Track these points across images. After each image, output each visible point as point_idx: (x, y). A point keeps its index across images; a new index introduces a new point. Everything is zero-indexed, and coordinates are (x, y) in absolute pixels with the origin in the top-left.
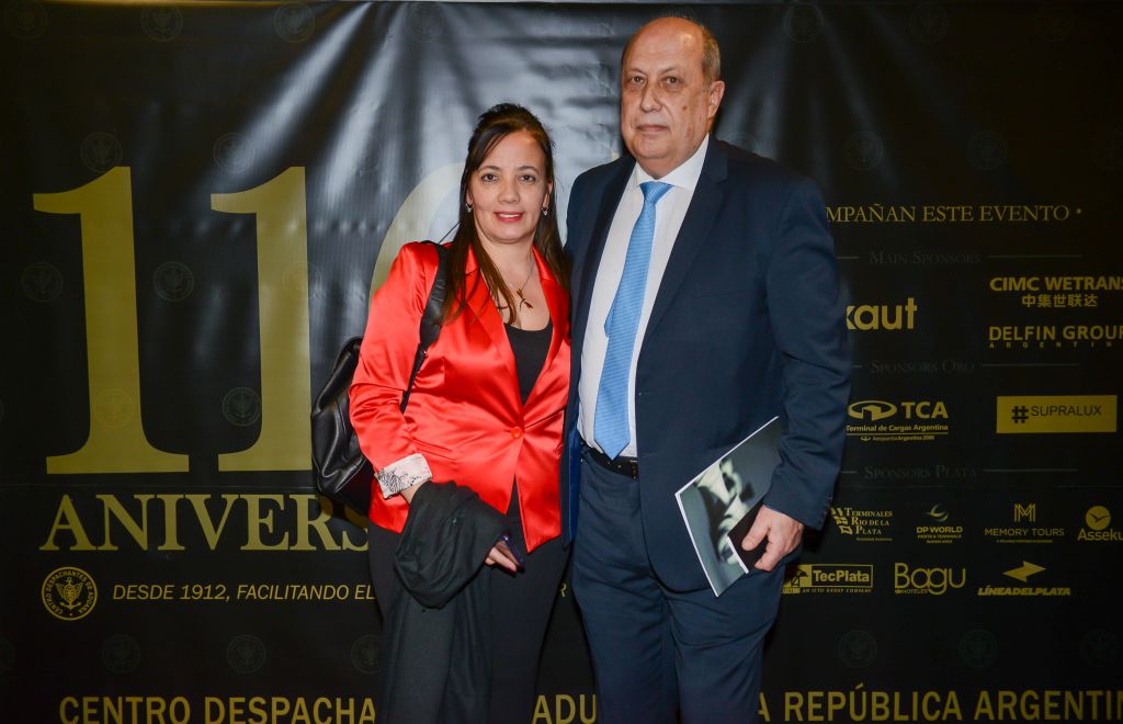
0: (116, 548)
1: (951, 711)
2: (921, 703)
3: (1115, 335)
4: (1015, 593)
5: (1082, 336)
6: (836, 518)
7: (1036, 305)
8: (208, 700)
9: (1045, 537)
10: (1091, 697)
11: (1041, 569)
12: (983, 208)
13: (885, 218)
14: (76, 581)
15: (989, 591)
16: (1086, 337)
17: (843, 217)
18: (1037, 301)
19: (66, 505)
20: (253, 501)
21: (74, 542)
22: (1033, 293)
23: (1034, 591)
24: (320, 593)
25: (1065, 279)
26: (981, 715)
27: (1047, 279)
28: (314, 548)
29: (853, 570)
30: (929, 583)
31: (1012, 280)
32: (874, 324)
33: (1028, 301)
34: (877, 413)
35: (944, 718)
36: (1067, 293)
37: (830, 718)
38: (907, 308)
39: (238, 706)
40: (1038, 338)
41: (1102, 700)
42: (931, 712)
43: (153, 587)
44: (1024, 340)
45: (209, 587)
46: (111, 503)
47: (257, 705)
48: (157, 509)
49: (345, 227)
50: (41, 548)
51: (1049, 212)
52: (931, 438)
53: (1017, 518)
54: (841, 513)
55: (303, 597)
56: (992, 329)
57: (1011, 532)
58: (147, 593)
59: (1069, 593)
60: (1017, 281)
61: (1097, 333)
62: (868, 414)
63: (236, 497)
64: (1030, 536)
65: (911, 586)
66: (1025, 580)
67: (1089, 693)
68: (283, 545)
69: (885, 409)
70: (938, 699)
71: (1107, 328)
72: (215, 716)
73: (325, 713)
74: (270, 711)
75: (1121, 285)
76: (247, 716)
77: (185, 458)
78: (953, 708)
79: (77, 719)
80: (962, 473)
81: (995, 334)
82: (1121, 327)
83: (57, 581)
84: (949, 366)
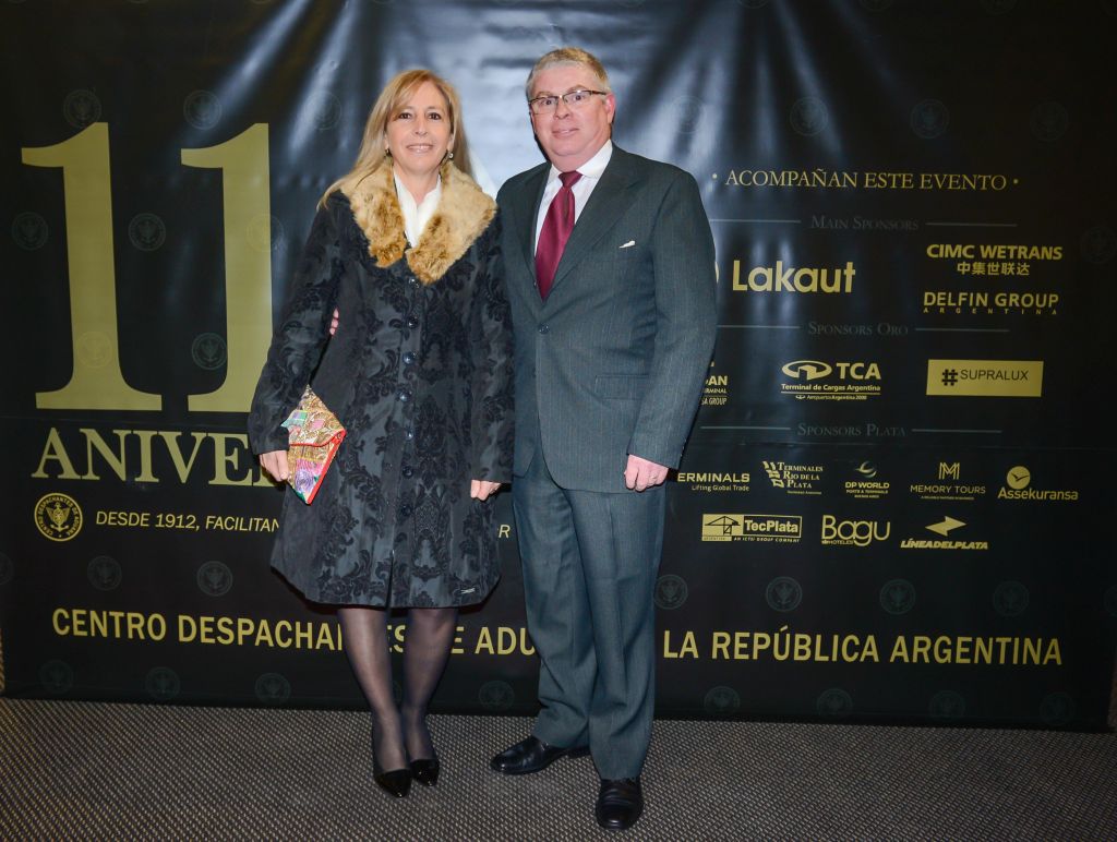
0: (98, 478)
1: (870, 653)
2: (841, 647)
3: (1044, 305)
4: (935, 546)
5: (1013, 303)
6: (769, 471)
7: (971, 272)
8: (182, 618)
9: (967, 495)
10: (999, 644)
11: (961, 524)
12: (923, 176)
13: (827, 183)
14: (64, 506)
15: (912, 544)
16: (1017, 305)
17: (786, 182)
18: (972, 268)
19: (54, 437)
20: (220, 439)
21: (62, 472)
22: (968, 261)
23: (953, 544)
25: (1000, 247)
26: (896, 657)
27: (982, 247)
29: (782, 521)
30: (855, 535)
31: (949, 247)
32: (813, 287)
33: (963, 268)
34: (812, 373)
35: (862, 659)
36: (1001, 261)
37: (755, 657)
38: (845, 272)
39: (208, 624)
40: (971, 304)
41: (1010, 647)
42: (850, 654)
43: (131, 514)
44: (957, 306)
45: (181, 517)
46: (93, 436)
47: (225, 624)
48: (133, 443)
49: (306, 182)
50: (34, 475)
51: (987, 181)
52: (864, 398)
53: (941, 476)
54: (774, 468)
55: (265, 530)
56: (927, 294)
57: (935, 489)
58: (127, 520)
59: (986, 547)
60: (953, 249)
61: (1027, 300)
62: (804, 373)
64: (953, 493)
65: (837, 538)
66: (946, 534)
67: (998, 640)
68: (247, 482)
69: (821, 368)
70: (857, 642)
71: (1038, 296)
72: (187, 632)
73: (285, 634)
74: (237, 631)
75: (1054, 254)
76: (216, 633)
77: (158, 398)
78: (871, 650)
79: (67, 628)
80: (891, 432)
81: (930, 299)
82: (1051, 296)
83: (48, 505)
84: (884, 329)
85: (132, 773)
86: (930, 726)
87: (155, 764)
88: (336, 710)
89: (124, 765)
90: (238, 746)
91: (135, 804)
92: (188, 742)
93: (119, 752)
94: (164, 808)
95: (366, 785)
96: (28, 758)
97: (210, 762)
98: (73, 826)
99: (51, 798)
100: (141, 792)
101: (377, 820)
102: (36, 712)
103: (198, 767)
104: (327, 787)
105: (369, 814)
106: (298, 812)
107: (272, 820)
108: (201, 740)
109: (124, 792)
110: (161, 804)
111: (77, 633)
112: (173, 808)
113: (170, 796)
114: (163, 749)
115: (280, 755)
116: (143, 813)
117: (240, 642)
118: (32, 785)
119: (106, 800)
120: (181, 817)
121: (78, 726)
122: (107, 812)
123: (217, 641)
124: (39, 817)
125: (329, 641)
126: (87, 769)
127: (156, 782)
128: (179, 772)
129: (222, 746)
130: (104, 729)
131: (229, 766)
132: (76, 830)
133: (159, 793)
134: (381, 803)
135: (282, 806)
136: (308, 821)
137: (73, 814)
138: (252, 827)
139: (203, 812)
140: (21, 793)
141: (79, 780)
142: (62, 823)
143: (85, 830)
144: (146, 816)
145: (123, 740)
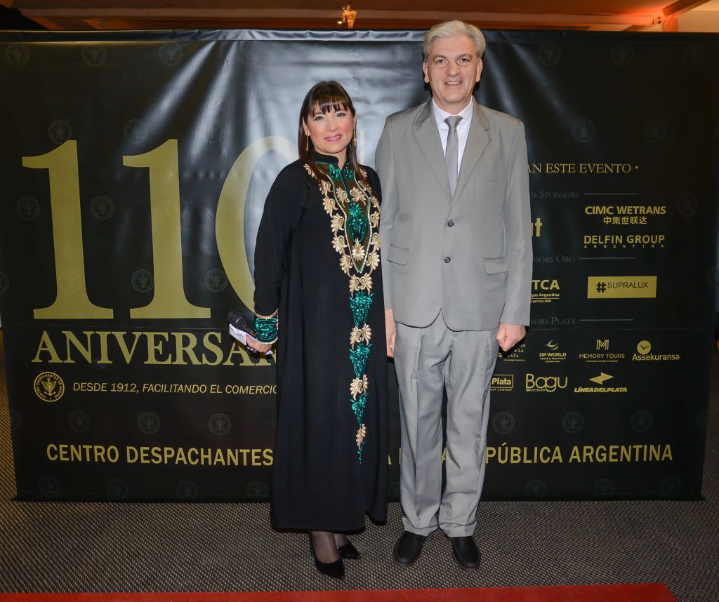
0: (74, 362)
1: (557, 458)
2: (539, 454)
3: (656, 241)
4: (595, 391)
5: (638, 241)
7: (612, 222)
8: (128, 448)
9: (614, 359)
10: (635, 449)
11: (610, 377)
12: (581, 165)
14: (52, 380)
15: (581, 390)
16: (640, 242)
18: (612, 220)
19: (45, 337)
20: (150, 336)
21: (51, 358)
22: (610, 216)
23: (606, 389)
24: (190, 389)
25: (629, 207)
26: (573, 460)
27: (618, 207)
28: (186, 363)
29: (502, 378)
30: (546, 385)
31: (598, 208)
33: (607, 220)
35: (552, 461)
36: (630, 216)
38: (536, 224)
39: (145, 452)
40: (612, 242)
41: (641, 450)
42: (545, 459)
43: (95, 384)
44: (604, 244)
45: (127, 385)
46: (70, 336)
47: (156, 451)
48: (96, 339)
49: (201, 175)
50: (33, 361)
51: (620, 167)
52: (550, 301)
53: (598, 348)
55: (180, 391)
56: (586, 237)
57: (594, 356)
58: (92, 387)
59: (626, 391)
60: (601, 209)
61: (646, 239)
63: (141, 333)
64: (605, 358)
65: (535, 387)
66: (601, 383)
67: (634, 447)
68: (169, 362)
70: (549, 451)
71: (652, 237)
72: (132, 458)
73: (194, 457)
74: (164, 455)
75: (661, 211)
76: (151, 457)
77: (111, 311)
78: (558, 456)
79: (56, 456)
80: (567, 322)
81: (588, 240)
82: (660, 236)
83: (42, 380)
84: (560, 259)
85: (100, 547)
86: (594, 500)
87: (114, 540)
88: (227, 502)
89: (95, 542)
90: (166, 528)
91: (103, 566)
92: (135, 526)
93: (92, 534)
94: (122, 569)
95: (248, 550)
96: (35, 540)
97: (149, 538)
98: (65, 582)
99: (50, 564)
100: (107, 559)
101: (255, 571)
102: (37, 509)
103: (142, 542)
104: (223, 552)
105: (250, 568)
106: (205, 568)
107: (190, 574)
108: (143, 524)
109: (96, 559)
110: (120, 566)
111: (62, 459)
112: (127, 568)
113: (125, 561)
114: (119, 531)
115: (193, 532)
116: (108, 572)
117: (166, 462)
118: (38, 557)
119: (85, 564)
120: (133, 573)
121: (65, 518)
122: (86, 572)
123: (151, 461)
124: (44, 577)
125: (222, 460)
126: (72, 545)
127: (116, 552)
128: (130, 545)
129: (156, 528)
130: (81, 519)
131: (161, 540)
132: (67, 584)
133: (118, 559)
134: (257, 561)
135: (195, 564)
136: (212, 573)
137: (65, 574)
138: (177, 578)
139: (146, 570)
140: (31, 562)
141: (67, 552)
142: (58, 580)
143: (73, 584)
144: (110, 574)
145: (94, 526)
